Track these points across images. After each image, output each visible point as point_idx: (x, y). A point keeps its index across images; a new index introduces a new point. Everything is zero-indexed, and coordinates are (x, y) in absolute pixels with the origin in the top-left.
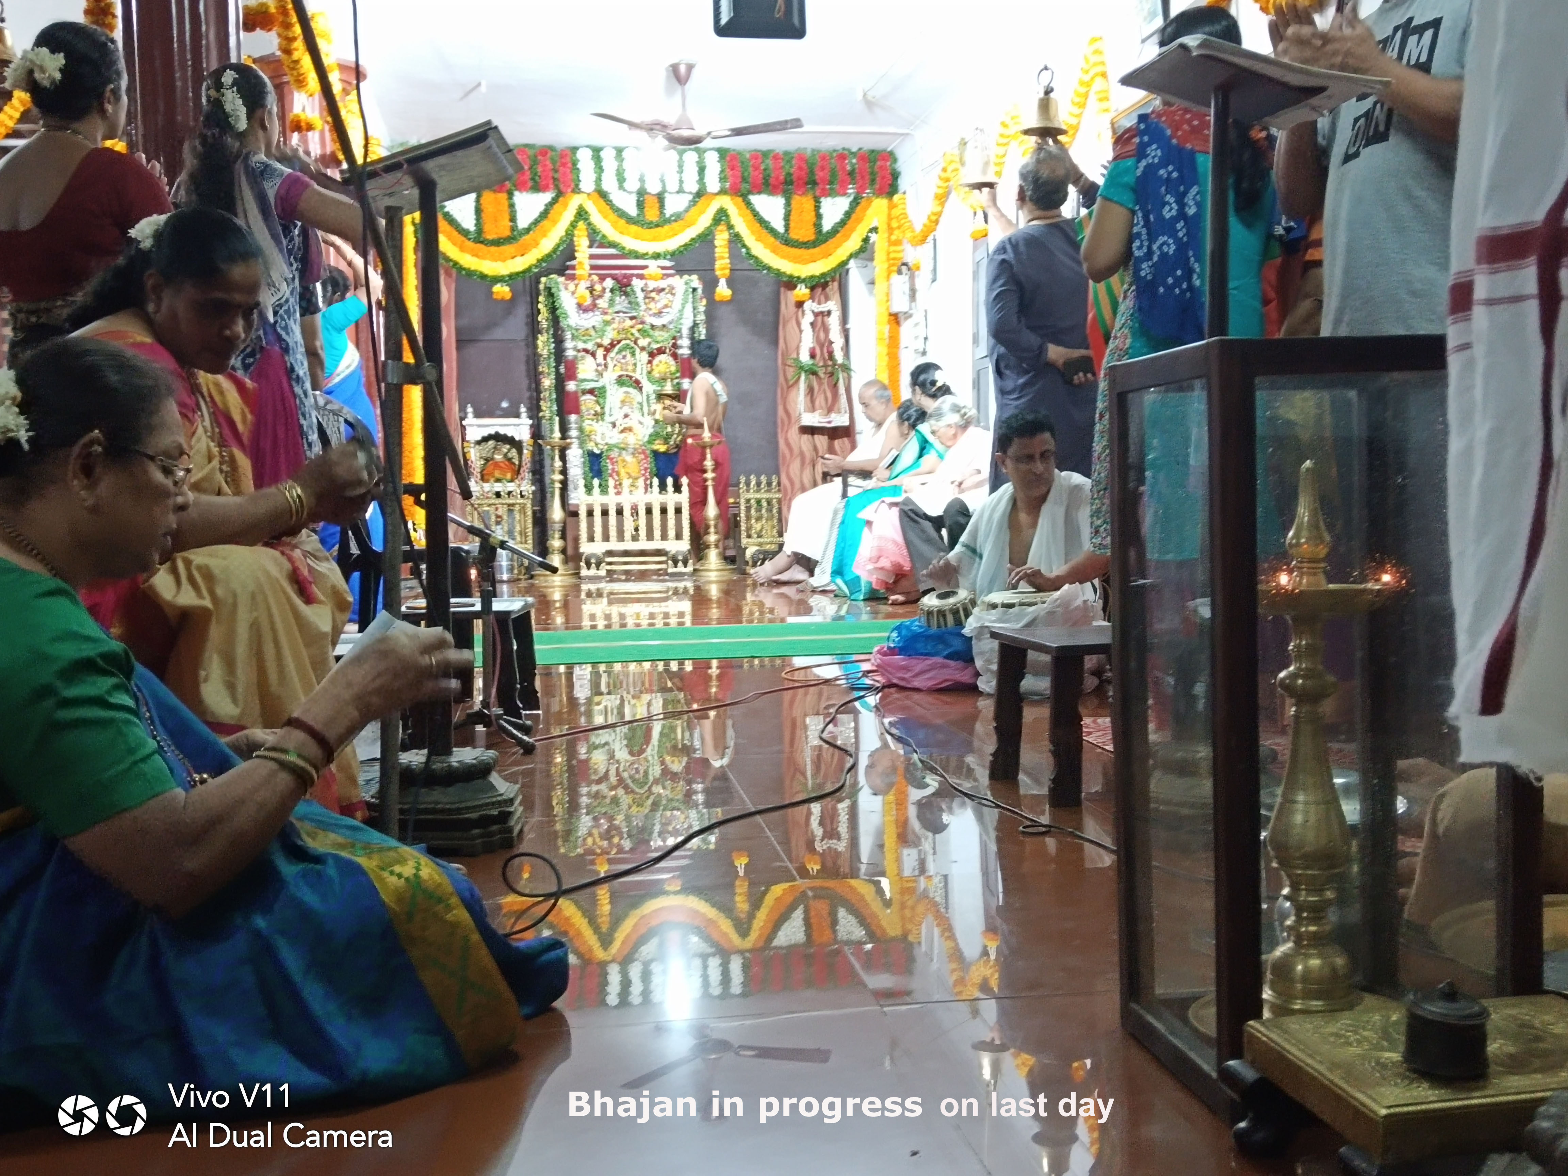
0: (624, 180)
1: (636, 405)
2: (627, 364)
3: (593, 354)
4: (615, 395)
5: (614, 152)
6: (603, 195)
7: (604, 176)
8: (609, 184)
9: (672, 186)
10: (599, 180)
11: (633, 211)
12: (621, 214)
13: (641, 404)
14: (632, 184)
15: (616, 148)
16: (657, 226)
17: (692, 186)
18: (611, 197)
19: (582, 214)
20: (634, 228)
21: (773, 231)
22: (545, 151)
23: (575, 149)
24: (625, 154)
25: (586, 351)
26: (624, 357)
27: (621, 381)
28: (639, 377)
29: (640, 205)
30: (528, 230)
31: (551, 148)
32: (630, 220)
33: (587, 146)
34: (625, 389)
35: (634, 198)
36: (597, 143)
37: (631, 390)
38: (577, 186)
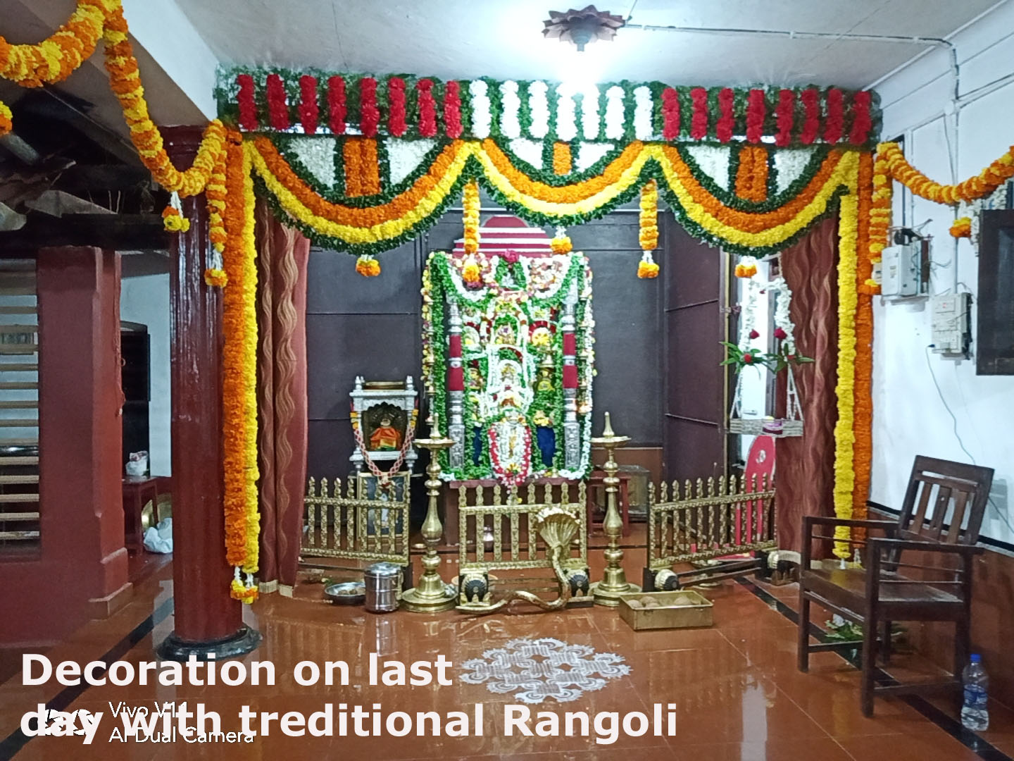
0: (530, 123)
1: (516, 376)
2: (508, 336)
3: (478, 328)
4: (496, 367)
5: (516, 87)
6: (500, 141)
7: (505, 118)
8: (510, 126)
9: (591, 131)
10: (496, 122)
11: (538, 164)
12: (524, 167)
13: (521, 375)
14: (539, 128)
15: (519, 82)
16: (569, 183)
17: (615, 130)
18: (512, 146)
19: (472, 168)
20: (538, 186)
21: (716, 191)
22: (426, 83)
23: (466, 84)
24: (531, 90)
25: (471, 324)
26: (506, 330)
27: (503, 355)
28: (519, 349)
29: (547, 156)
30: (402, 187)
31: (434, 80)
32: (535, 176)
33: (482, 79)
34: (506, 361)
35: (540, 147)
36: (494, 75)
37: (512, 362)
38: (468, 130)
